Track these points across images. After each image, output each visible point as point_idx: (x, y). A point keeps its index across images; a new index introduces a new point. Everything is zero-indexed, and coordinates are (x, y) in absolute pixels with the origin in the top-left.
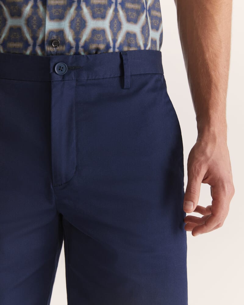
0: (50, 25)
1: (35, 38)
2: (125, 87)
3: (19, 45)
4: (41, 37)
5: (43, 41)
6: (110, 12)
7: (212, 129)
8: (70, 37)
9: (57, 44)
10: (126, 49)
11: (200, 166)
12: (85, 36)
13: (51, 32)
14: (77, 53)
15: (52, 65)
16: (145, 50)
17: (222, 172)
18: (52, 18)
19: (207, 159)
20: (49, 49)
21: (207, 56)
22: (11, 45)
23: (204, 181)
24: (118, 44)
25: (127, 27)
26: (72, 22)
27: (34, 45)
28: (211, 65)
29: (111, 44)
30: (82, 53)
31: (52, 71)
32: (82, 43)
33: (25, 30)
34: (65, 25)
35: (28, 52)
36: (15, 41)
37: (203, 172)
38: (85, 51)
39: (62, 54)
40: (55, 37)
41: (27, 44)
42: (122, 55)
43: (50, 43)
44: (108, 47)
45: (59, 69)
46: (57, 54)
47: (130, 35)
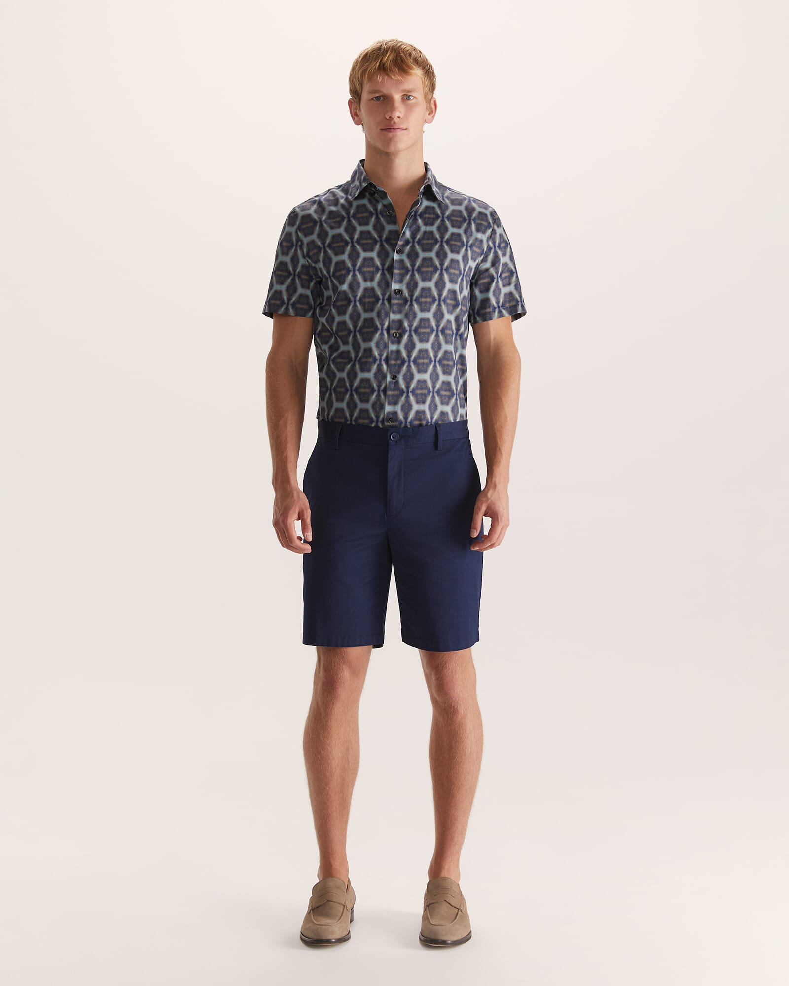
0: (388, 408)
1: (377, 417)
2: (438, 449)
3: (366, 421)
4: (382, 416)
5: (383, 419)
6: (429, 399)
7: (494, 479)
8: (401, 416)
9: (392, 421)
10: (440, 422)
11: (482, 504)
12: (412, 415)
13: (389, 413)
14: (406, 427)
15: (389, 434)
16: (455, 422)
17: (500, 508)
18: (389, 404)
19: (488, 499)
20: (387, 424)
21: (495, 427)
22: (361, 421)
23: (485, 515)
24: (434, 420)
25: (441, 408)
26: (402, 406)
27: (377, 421)
28: (498, 434)
29: (430, 420)
30: (409, 427)
31: (388, 438)
32: (409, 420)
33: (371, 411)
34: (398, 408)
35: (373, 425)
36: (364, 418)
37: (484, 508)
38: (411, 426)
39: (396, 427)
40: (391, 416)
41: (372, 421)
42: (436, 426)
43: (388, 421)
44: (428, 422)
45: (393, 437)
46: (392, 427)
47: (443, 413)
